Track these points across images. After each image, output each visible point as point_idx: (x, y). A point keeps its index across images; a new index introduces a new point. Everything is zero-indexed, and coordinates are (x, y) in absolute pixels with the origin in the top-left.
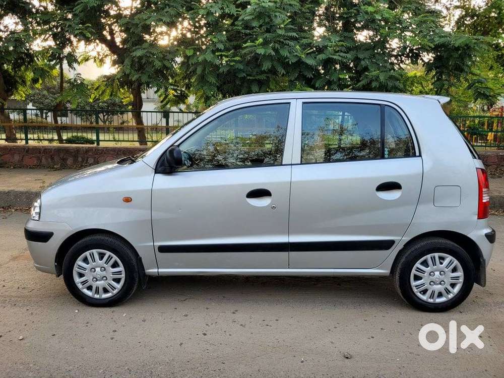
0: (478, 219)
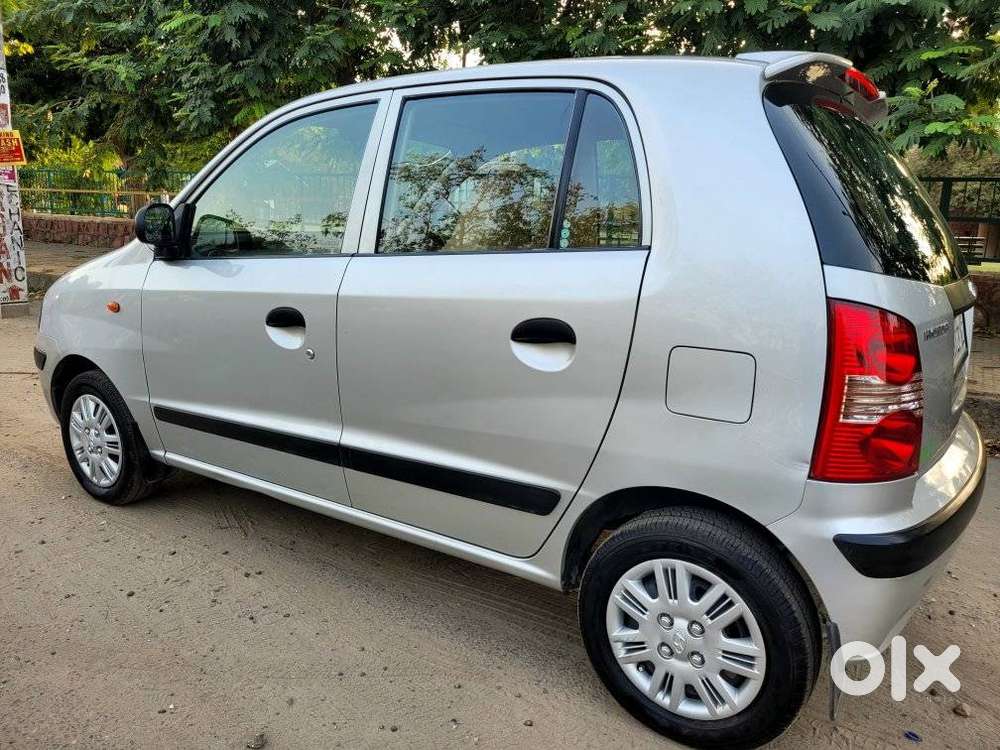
0: (809, 477)
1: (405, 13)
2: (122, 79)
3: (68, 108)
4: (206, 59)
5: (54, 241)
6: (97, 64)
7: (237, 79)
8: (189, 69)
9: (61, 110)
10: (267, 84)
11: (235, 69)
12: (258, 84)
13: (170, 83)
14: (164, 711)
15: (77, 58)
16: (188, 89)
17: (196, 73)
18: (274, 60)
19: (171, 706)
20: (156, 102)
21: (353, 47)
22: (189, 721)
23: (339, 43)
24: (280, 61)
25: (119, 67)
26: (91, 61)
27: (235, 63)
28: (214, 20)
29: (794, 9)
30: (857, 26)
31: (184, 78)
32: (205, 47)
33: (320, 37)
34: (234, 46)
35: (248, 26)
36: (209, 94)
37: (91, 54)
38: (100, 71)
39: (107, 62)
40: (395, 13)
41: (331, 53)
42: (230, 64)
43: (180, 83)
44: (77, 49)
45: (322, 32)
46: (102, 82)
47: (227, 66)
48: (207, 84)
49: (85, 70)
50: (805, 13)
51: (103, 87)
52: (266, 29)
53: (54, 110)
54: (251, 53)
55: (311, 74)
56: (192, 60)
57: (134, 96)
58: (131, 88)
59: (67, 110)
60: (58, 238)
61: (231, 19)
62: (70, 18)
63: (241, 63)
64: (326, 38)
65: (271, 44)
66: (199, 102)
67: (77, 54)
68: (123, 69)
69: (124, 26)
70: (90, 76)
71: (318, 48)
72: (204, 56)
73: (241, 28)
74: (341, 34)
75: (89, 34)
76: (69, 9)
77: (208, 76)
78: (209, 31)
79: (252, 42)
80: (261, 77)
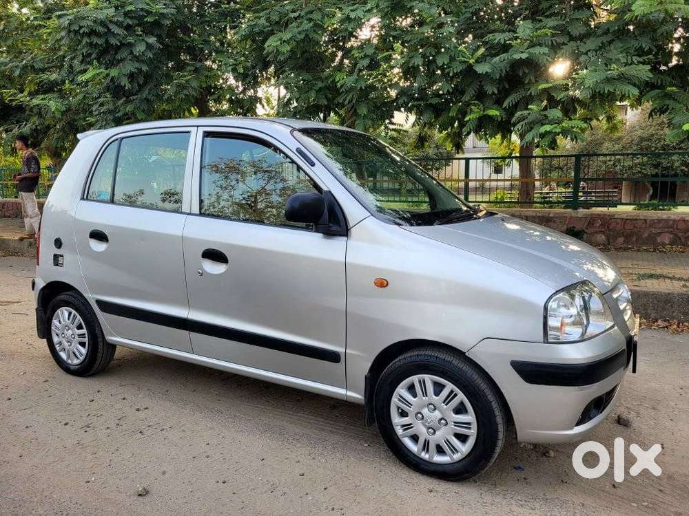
1: (236, 65)
2: (53, 110)
3: (16, 129)
4: (109, 96)
5: (5, 217)
6: (36, 101)
7: (129, 108)
8: (97, 102)
9: (11, 130)
10: (149, 110)
11: (127, 102)
12: (143, 111)
13: (84, 111)
14: (89, 482)
15: (22, 97)
16: (96, 116)
17: (102, 105)
18: (153, 95)
19: (93, 479)
20: (76, 123)
21: (204, 86)
22: (103, 486)
23: (195, 84)
24: (157, 96)
25: (51, 102)
26: (31, 99)
27: (128, 97)
28: (114, 72)
29: (465, 62)
30: (501, 70)
31: (94, 108)
32: (108, 89)
33: (183, 80)
34: (127, 88)
35: (135, 75)
36: (111, 117)
37: (31, 94)
38: (38, 105)
39: (42, 99)
40: (230, 65)
41: (190, 90)
42: (124, 99)
43: (91, 112)
44: (22, 92)
45: (184, 77)
46: (40, 112)
47: (122, 100)
48: (109, 112)
49: (27, 105)
50: (470, 64)
51: (40, 115)
52: (148, 77)
53: (6, 131)
54: (137, 91)
55: (177, 104)
56: (99, 97)
57: (60, 120)
58: (58, 115)
59: (16, 131)
60: (7, 214)
61: (124, 72)
62: (17, 73)
63: (132, 98)
64: (187, 81)
65: (151, 85)
66: (104, 123)
67: (22, 95)
68: (53, 103)
69: (54, 77)
70: (32, 108)
71: (181, 87)
72: (108, 94)
73: (131, 76)
74: (196, 78)
75: (31, 82)
76: (17, 67)
77: (111, 106)
78: (110, 78)
79: (139, 85)
80: (144, 106)
